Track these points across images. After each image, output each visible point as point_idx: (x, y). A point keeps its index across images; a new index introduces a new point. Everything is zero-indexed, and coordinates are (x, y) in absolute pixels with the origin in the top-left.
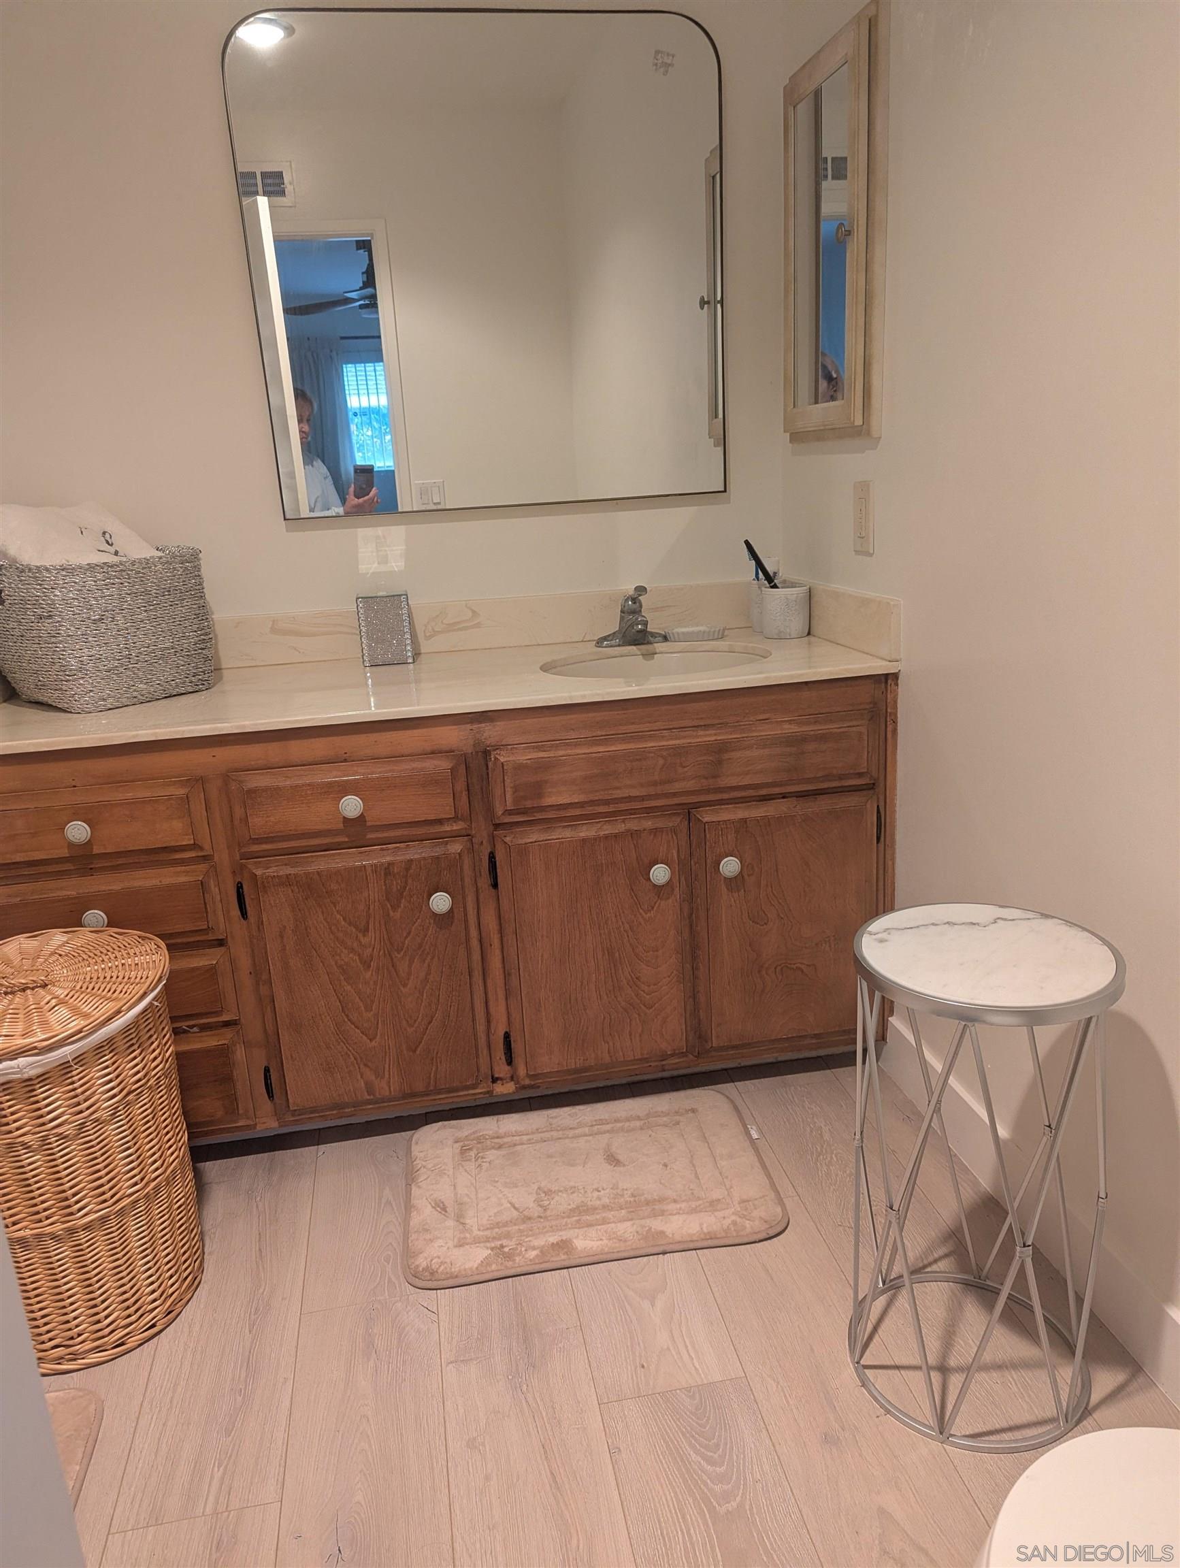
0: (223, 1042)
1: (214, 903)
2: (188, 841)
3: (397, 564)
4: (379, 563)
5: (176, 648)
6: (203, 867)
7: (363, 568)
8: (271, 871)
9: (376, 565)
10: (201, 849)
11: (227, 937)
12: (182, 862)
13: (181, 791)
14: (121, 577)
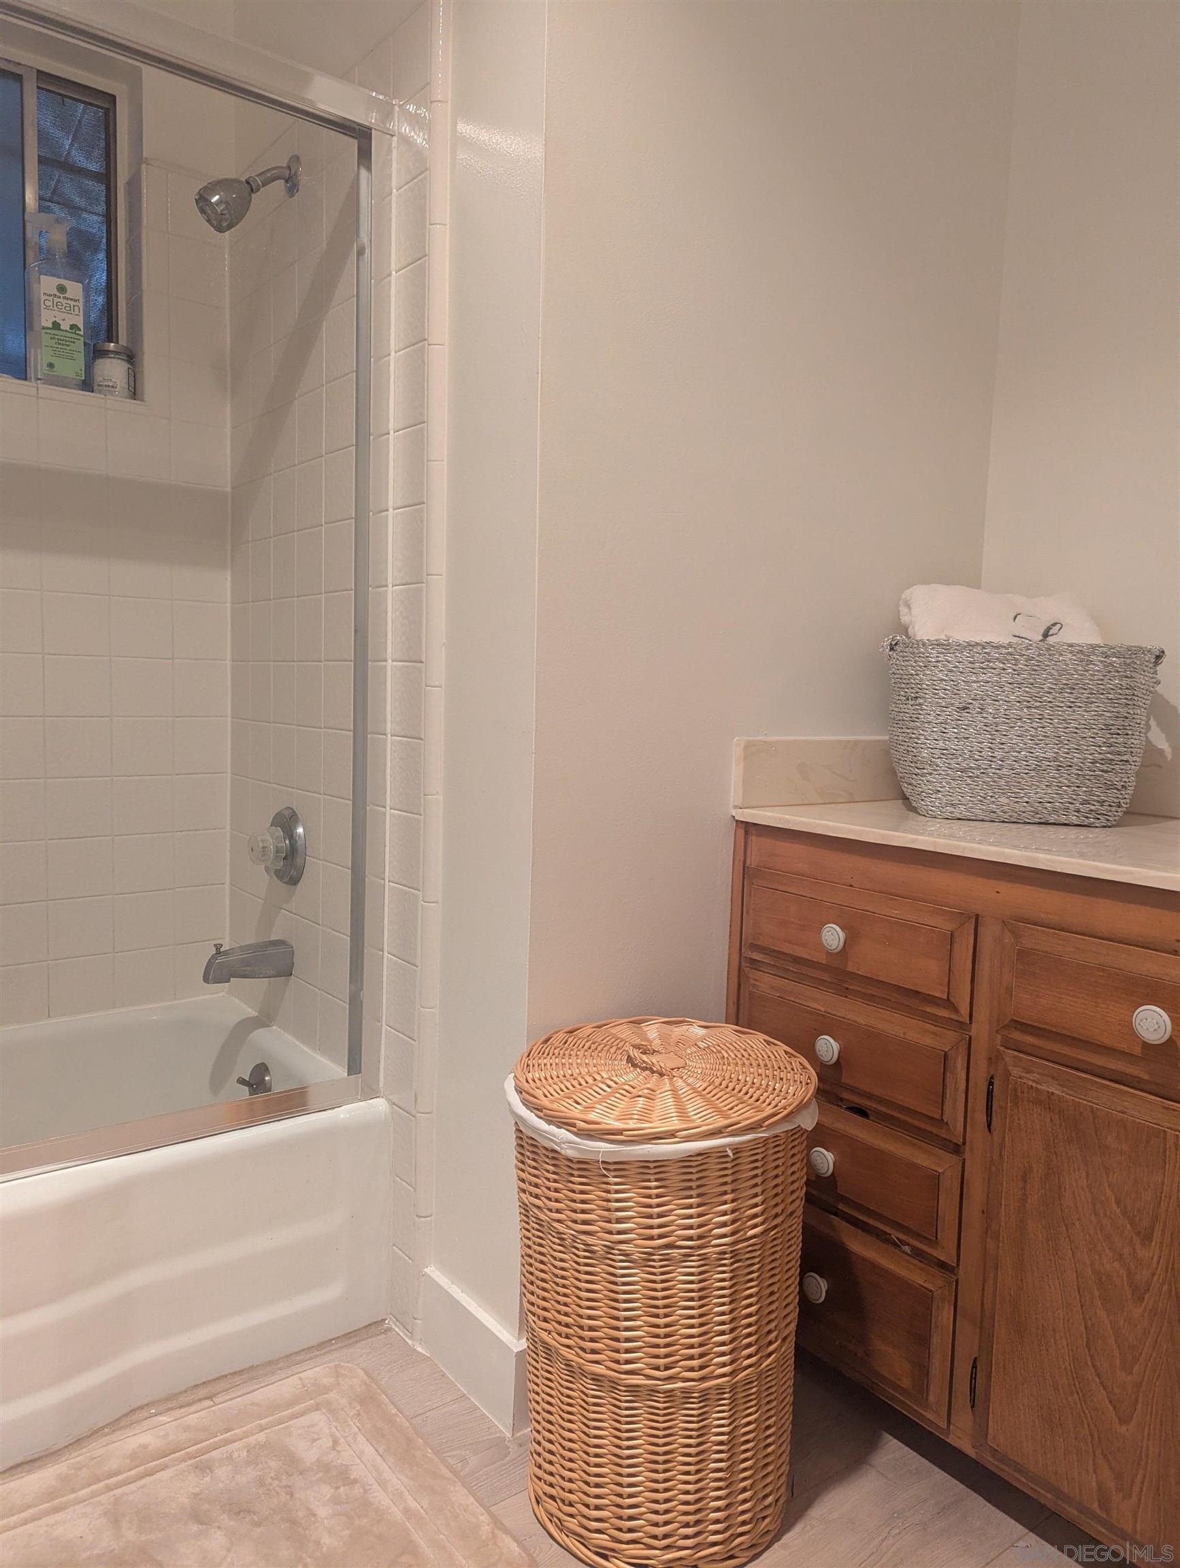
0: (930, 1286)
1: (956, 1090)
2: (939, 993)
5: (1061, 762)
6: (950, 1037)
8: (1030, 1079)
10: (956, 1011)
11: (964, 1143)
12: (935, 1020)
13: (948, 926)
14: (1006, 662)
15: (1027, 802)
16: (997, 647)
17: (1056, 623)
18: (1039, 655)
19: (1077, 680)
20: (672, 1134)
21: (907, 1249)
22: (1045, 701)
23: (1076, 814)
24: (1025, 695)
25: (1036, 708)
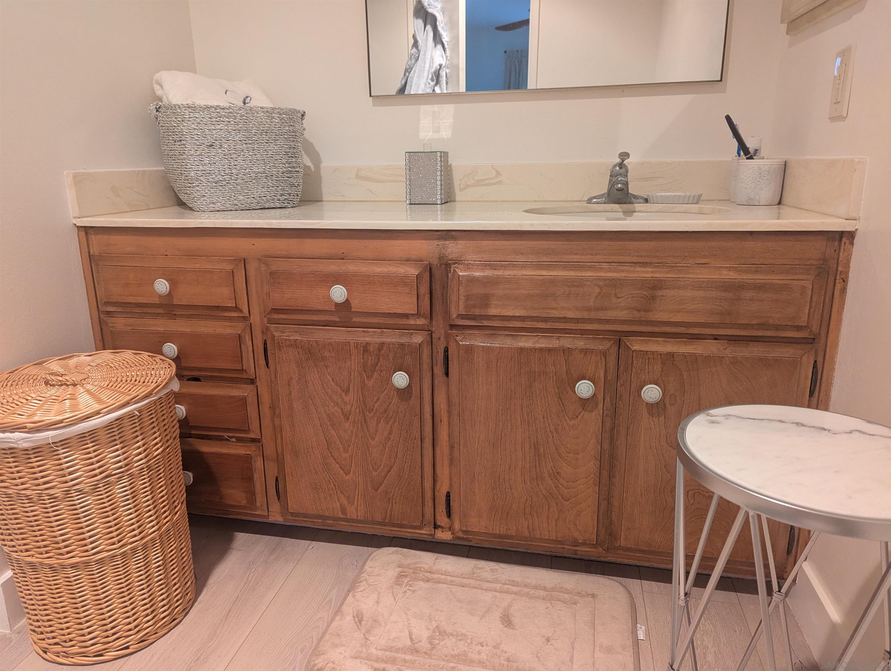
0: (248, 452)
1: (248, 352)
2: (231, 304)
3: (446, 133)
4: (433, 132)
5: (267, 174)
6: (241, 325)
7: (422, 135)
8: (285, 336)
9: (431, 133)
10: (241, 311)
11: (256, 378)
12: (230, 319)
13: (229, 267)
14: (229, 117)
15: (253, 198)
16: (223, 109)
17: (247, 97)
18: (247, 113)
19: (268, 127)
20: (98, 413)
21: (234, 440)
22: (254, 140)
23: (278, 202)
24: (243, 136)
25: (250, 144)
